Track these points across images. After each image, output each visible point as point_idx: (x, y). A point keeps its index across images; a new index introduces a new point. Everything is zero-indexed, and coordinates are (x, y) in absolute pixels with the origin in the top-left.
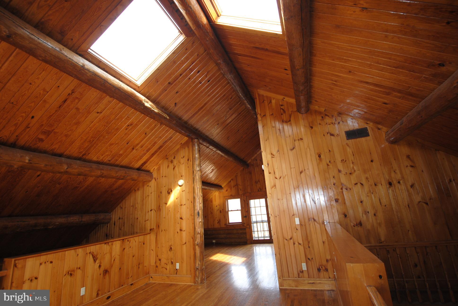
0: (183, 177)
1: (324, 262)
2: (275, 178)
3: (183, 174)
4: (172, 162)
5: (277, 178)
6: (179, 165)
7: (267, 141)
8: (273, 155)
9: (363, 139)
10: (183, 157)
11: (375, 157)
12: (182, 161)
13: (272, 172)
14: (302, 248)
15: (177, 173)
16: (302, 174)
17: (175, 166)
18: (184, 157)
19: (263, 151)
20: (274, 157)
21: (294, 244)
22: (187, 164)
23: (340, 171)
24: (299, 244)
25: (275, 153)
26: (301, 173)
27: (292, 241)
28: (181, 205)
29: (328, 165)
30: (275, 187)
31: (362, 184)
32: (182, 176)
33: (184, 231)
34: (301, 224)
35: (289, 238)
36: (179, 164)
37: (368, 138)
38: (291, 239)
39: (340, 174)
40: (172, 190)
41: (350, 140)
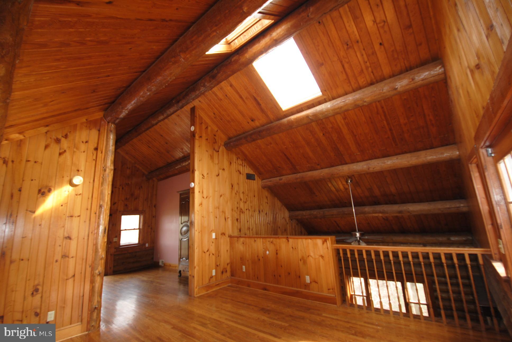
0: (82, 173)
1: (226, 266)
2: (202, 197)
3: (82, 168)
4: (58, 141)
5: (204, 198)
6: (74, 152)
7: (201, 161)
8: (204, 176)
9: (252, 181)
10: (84, 141)
11: (256, 195)
12: (83, 147)
13: (201, 191)
14: (214, 257)
15: (69, 163)
16: (222, 198)
17: (65, 151)
18: (86, 142)
19: (197, 170)
20: (204, 177)
21: (210, 255)
22: (92, 154)
23: (241, 200)
24: (213, 254)
25: (205, 175)
26: (221, 196)
27: (208, 253)
28: (72, 216)
29: (236, 194)
30: (201, 205)
31: (249, 210)
32: (78, 171)
33: (72, 257)
34: (216, 238)
35: (207, 250)
36: (75, 150)
37: (254, 181)
38: (208, 251)
39: (241, 201)
40: (53, 189)
41: (248, 180)
